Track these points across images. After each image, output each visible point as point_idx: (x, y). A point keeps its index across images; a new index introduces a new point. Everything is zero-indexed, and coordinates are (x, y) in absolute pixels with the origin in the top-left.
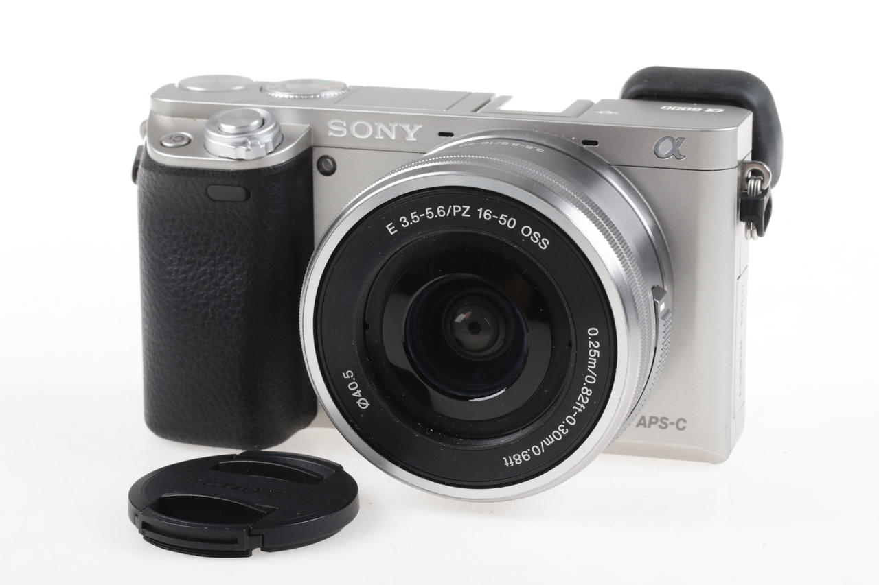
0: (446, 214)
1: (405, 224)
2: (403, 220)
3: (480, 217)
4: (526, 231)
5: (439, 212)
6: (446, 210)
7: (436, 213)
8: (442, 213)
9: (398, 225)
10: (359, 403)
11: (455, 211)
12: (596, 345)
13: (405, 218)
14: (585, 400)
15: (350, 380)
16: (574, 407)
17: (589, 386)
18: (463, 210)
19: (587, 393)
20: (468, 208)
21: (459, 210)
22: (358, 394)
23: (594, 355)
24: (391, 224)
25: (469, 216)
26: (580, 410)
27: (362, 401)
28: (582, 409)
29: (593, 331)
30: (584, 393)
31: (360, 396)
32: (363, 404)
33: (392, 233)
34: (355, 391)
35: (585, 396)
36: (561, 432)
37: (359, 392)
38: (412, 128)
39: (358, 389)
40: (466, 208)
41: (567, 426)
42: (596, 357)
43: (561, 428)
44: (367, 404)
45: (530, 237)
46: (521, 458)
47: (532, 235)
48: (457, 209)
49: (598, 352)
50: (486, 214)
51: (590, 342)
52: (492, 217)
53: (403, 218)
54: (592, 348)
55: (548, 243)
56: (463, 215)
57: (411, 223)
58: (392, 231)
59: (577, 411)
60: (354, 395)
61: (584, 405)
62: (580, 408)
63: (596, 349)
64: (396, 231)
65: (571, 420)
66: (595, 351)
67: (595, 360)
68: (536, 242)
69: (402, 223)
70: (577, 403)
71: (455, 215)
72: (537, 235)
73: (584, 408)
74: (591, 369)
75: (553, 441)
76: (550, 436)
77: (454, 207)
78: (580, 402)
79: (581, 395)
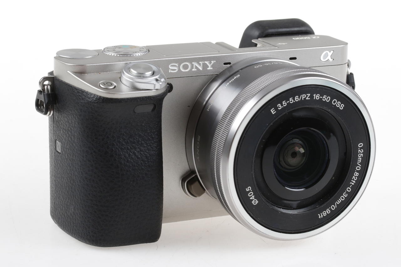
0: (299, 99)
1: (280, 107)
2: (279, 106)
3: (314, 99)
4: (335, 102)
5: (296, 99)
6: (299, 98)
7: (294, 100)
8: (297, 99)
9: (276, 109)
10: (253, 202)
11: (303, 97)
12: (362, 151)
13: (280, 105)
14: (355, 178)
15: (250, 191)
16: (351, 183)
17: (357, 171)
18: (307, 96)
19: (356, 175)
20: (309, 95)
21: (305, 97)
22: (253, 198)
23: (360, 156)
24: (273, 108)
25: (309, 99)
26: (353, 184)
27: (254, 201)
28: (354, 183)
29: (361, 145)
30: (355, 175)
31: (254, 198)
32: (255, 202)
33: (273, 113)
34: (252, 196)
35: (355, 176)
36: (344, 196)
37: (253, 196)
38: (210, 63)
39: (253, 195)
40: (308, 95)
41: (347, 192)
42: (361, 157)
43: (344, 194)
44: (257, 202)
45: (336, 105)
46: (326, 213)
47: (337, 103)
48: (304, 96)
49: (362, 154)
50: (317, 97)
51: (359, 150)
52: (320, 98)
53: (279, 105)
54: (360, 153)
55: (343, 106)
56: (307, 99)
57: (283, 107)
58: (274, 112)
59: (351, 184)
60: (251, 198)
61: (355, 181)
62: (353, 183)
63: (362, 153)
64: (275, 112)
65: (349, 189)
66: (361, 154)
67: (361, 158)
68: (338, 107)
69: (279, 107)
70: (352, 181)
71: (303, 99)
72: (339, 103)
73: (355, 182)
74: (358, 163)
75: (341, 201)
76: (339, 199)
77: (303, 95)
78: (353, 180)
79: (354, 177)
